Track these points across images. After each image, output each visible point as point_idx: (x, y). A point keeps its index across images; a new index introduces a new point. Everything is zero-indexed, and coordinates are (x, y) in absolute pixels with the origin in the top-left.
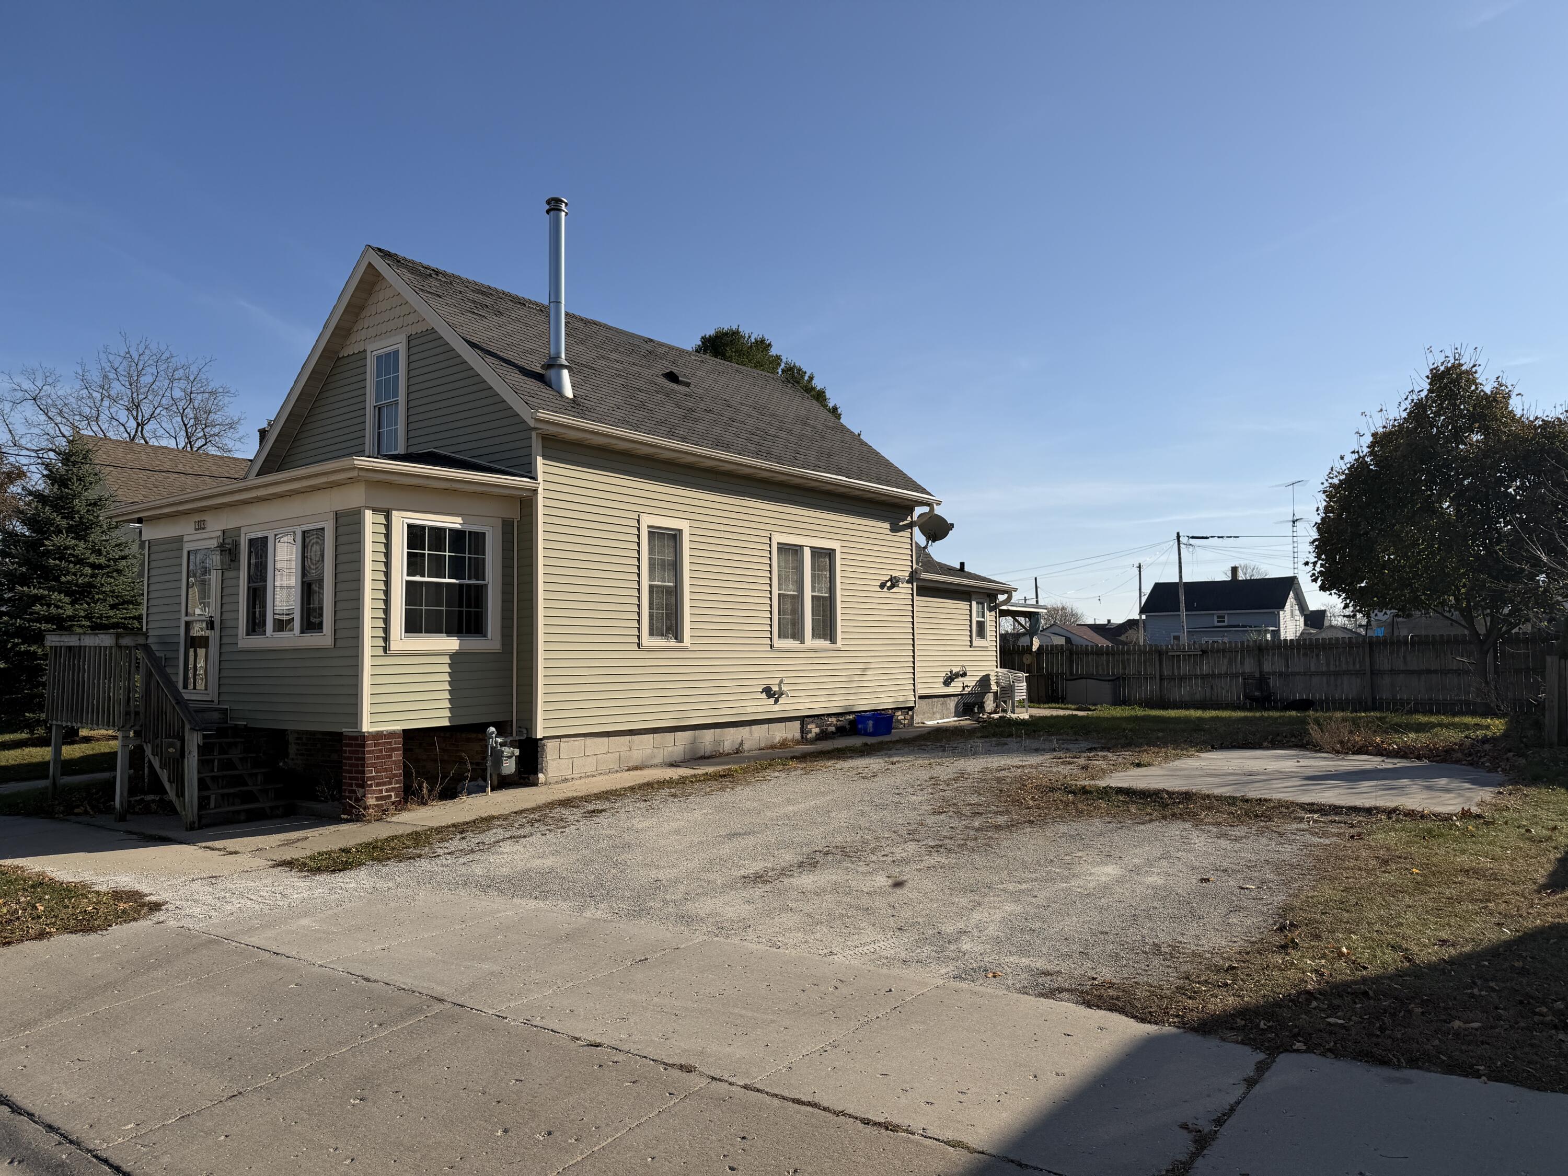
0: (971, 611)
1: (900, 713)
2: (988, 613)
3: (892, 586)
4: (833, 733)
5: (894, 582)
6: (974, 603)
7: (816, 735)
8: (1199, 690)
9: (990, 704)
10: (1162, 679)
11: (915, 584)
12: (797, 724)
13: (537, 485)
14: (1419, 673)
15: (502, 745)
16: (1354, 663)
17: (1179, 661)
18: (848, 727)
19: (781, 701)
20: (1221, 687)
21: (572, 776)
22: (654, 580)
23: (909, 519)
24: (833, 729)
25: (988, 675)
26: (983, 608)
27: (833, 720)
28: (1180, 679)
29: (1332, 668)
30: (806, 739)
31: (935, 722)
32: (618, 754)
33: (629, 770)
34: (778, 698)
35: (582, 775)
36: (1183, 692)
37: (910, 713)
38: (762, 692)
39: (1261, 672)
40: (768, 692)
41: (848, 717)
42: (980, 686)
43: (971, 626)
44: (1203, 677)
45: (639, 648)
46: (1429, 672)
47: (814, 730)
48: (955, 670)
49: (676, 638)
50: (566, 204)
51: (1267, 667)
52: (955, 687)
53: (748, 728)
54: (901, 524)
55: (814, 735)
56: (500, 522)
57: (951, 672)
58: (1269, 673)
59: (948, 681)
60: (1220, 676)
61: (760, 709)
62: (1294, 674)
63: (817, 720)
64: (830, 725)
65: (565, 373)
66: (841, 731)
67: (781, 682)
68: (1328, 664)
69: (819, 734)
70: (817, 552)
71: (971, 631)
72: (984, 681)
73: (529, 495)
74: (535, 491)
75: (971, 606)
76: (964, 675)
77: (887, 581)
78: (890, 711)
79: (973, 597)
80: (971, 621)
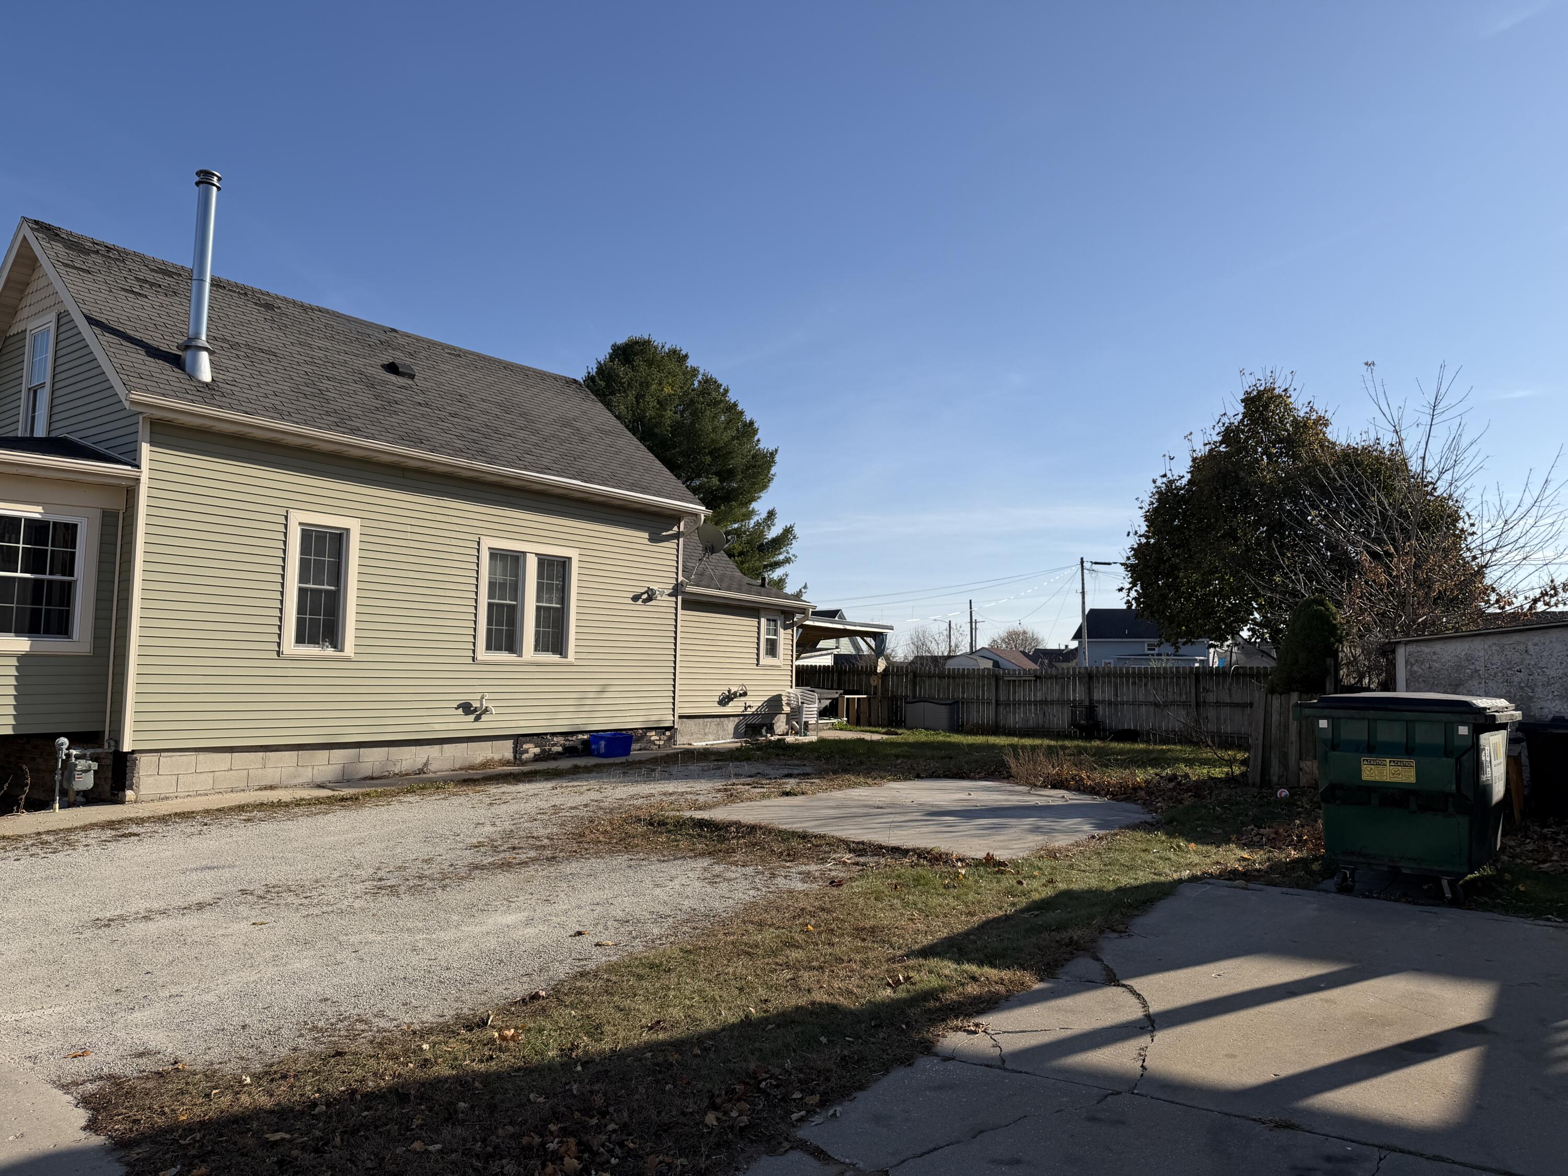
0: (759, 628)
1: (654, 733)
2: (781, 631)
3: (650, 599)
4: (558, 753)
5: (650, 596)
6: (763, 621)
7: (535, 755)
8: (1032, 717)
9: (780, 725)
10: (998, 704)
11: (680, 598)
12: (510, 744)
13: (138, 474)
14: (1242, 706)
15: (77, 757)
16: (1181, 695)
17: (1014, 687)
18: (580, 747)
19: (484, 718)
20: (1053, 714)
21: (176, 794)
22: (308, 582)
23: (676, 528)
24: (560, 749)
25: (780, 696)
26: (776, 625)
27: (561, 740)
28: (1014, 705)
29: (1160, 698)
30: (520, 759)
31: (704, 744)
32: (246, 772)
33: (260, 789)
34: (481, 714)
35: (191, 793)
36: (1015, 718)
37: (668, 733)
38: (456, 709)
39: (1091, 700)
40: (467, 708)
41: (580, 736)
42: (768, 706)
43: (758, 644)
44: (1036, 703)
45: (279, 656)
47: (532, 750)
48: (733, 689)
49: (335, 647)
50: (219, 179)
51: (1097, 695)
52: (735, 707)
53: (437, 747)
54: (664, 533)
55: (532, 755)
56: (98, 514)
57: (729, 691)
58: (1098, 702)
59: (725, 700)
60: (1052, 703)
61: (452, 726)
62: (1122, 703)
63: (539, 740)
64: (555, 745)
65: (204, 357)
66: (570, 752)
67: (482, 698)
68: (1156, 695)
69: (538, 755)
70: (545, 562)
71: (758, 649)
72: (775, 703)
73: (132, 484)
74: (137, 480)
75: (759, 623)
76: (745, 694)
77: (644, 593)
78: (641, 731)
79: (762, 613)
80: (758, 639)
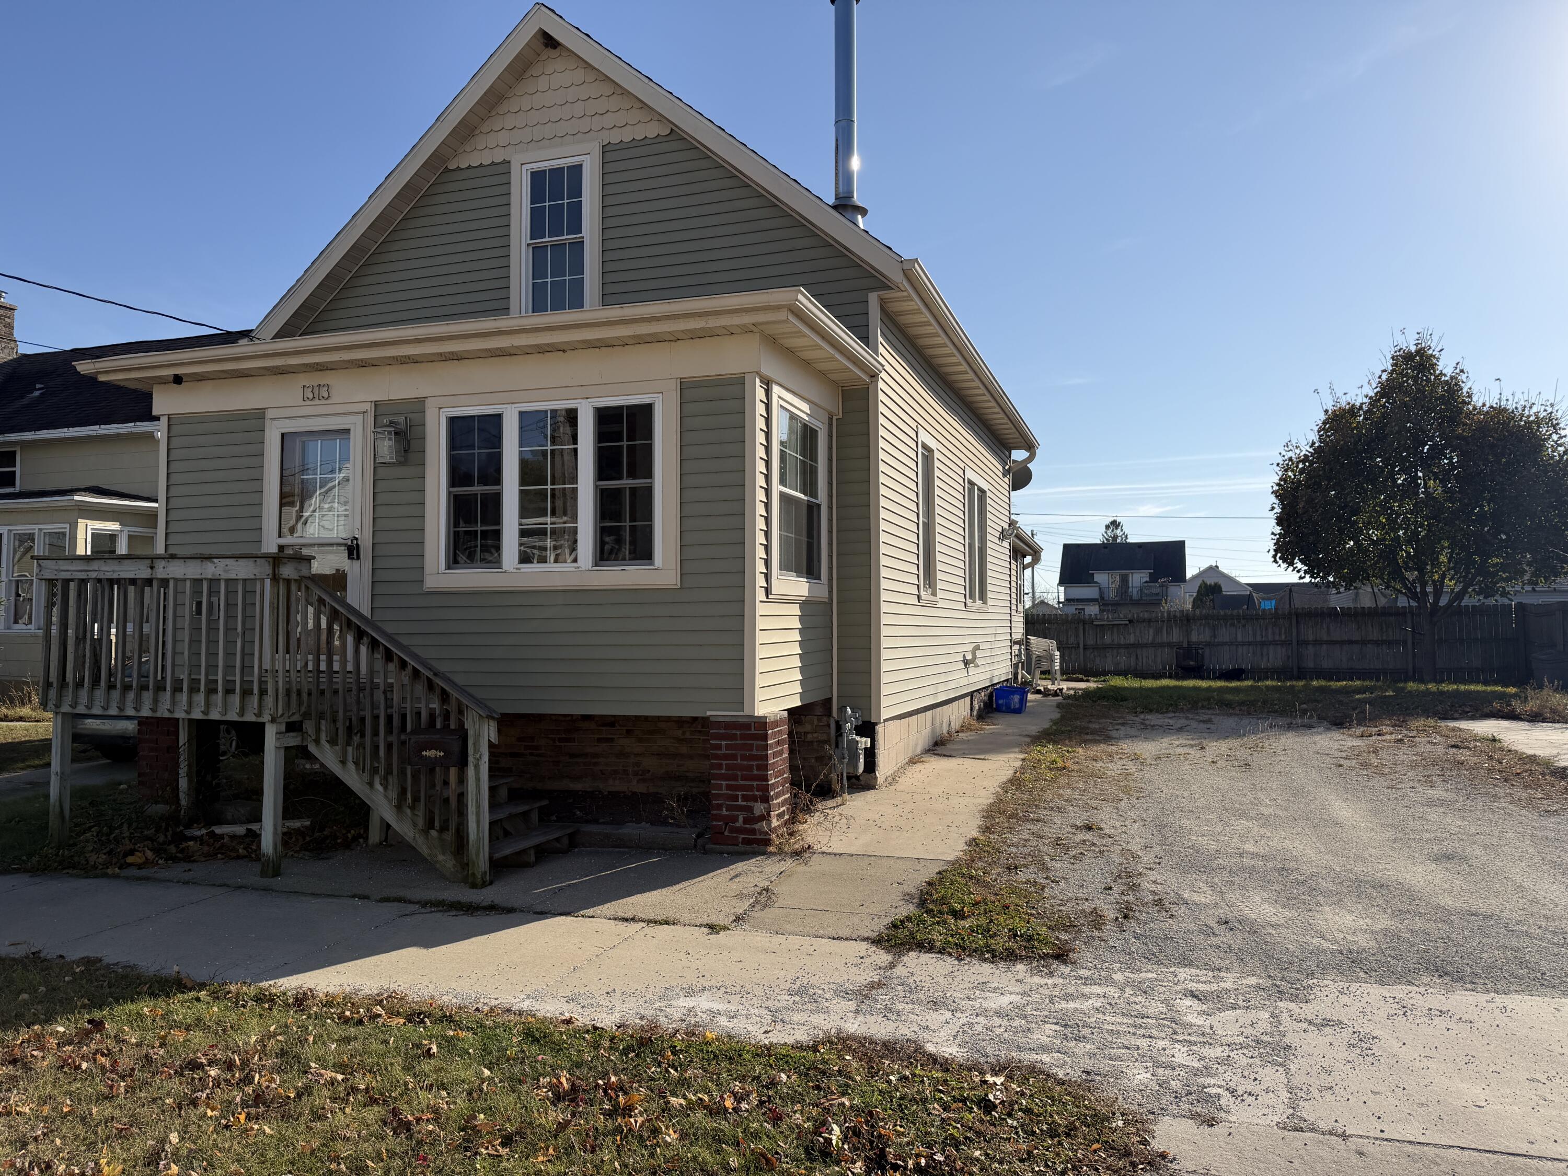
0: (1017, 572)
8: (1123, 660)
10: (1085, 648)
12: (969, 701)
13: (881, 369)
14: (1342, 643)
16: (1280, 634)
17: (1102, 631)
18: (988, 702)
19: (970, 672)
20: (1147, 656)
23: (1009, 463)
24: (983, 705)
27: (983, 695)
28: (1103, 649)
29: (1259, 639)
30: (974, 718)
32: (904, 741)
33: (911, 762)
34: (969, 668)
36: (1106, 661)
39: (1189, 642)
40: (964, 661)
44: (1128, 646)
45: (919, 602)
46: (1351, 642)
47: (977, 706)
51: (1194, 638)
54: (1006, 467)
55: (976, 713)
58: (1197, 643)
60: (1145, 646)
62: (1222, 644)
63: (978, 695)
64: (982, 700)
66: (986, 707)
67: (973, 648)
68: (1255, 635)
70: (979, 493)
74: (875, 377)
76: (1017, 642)
